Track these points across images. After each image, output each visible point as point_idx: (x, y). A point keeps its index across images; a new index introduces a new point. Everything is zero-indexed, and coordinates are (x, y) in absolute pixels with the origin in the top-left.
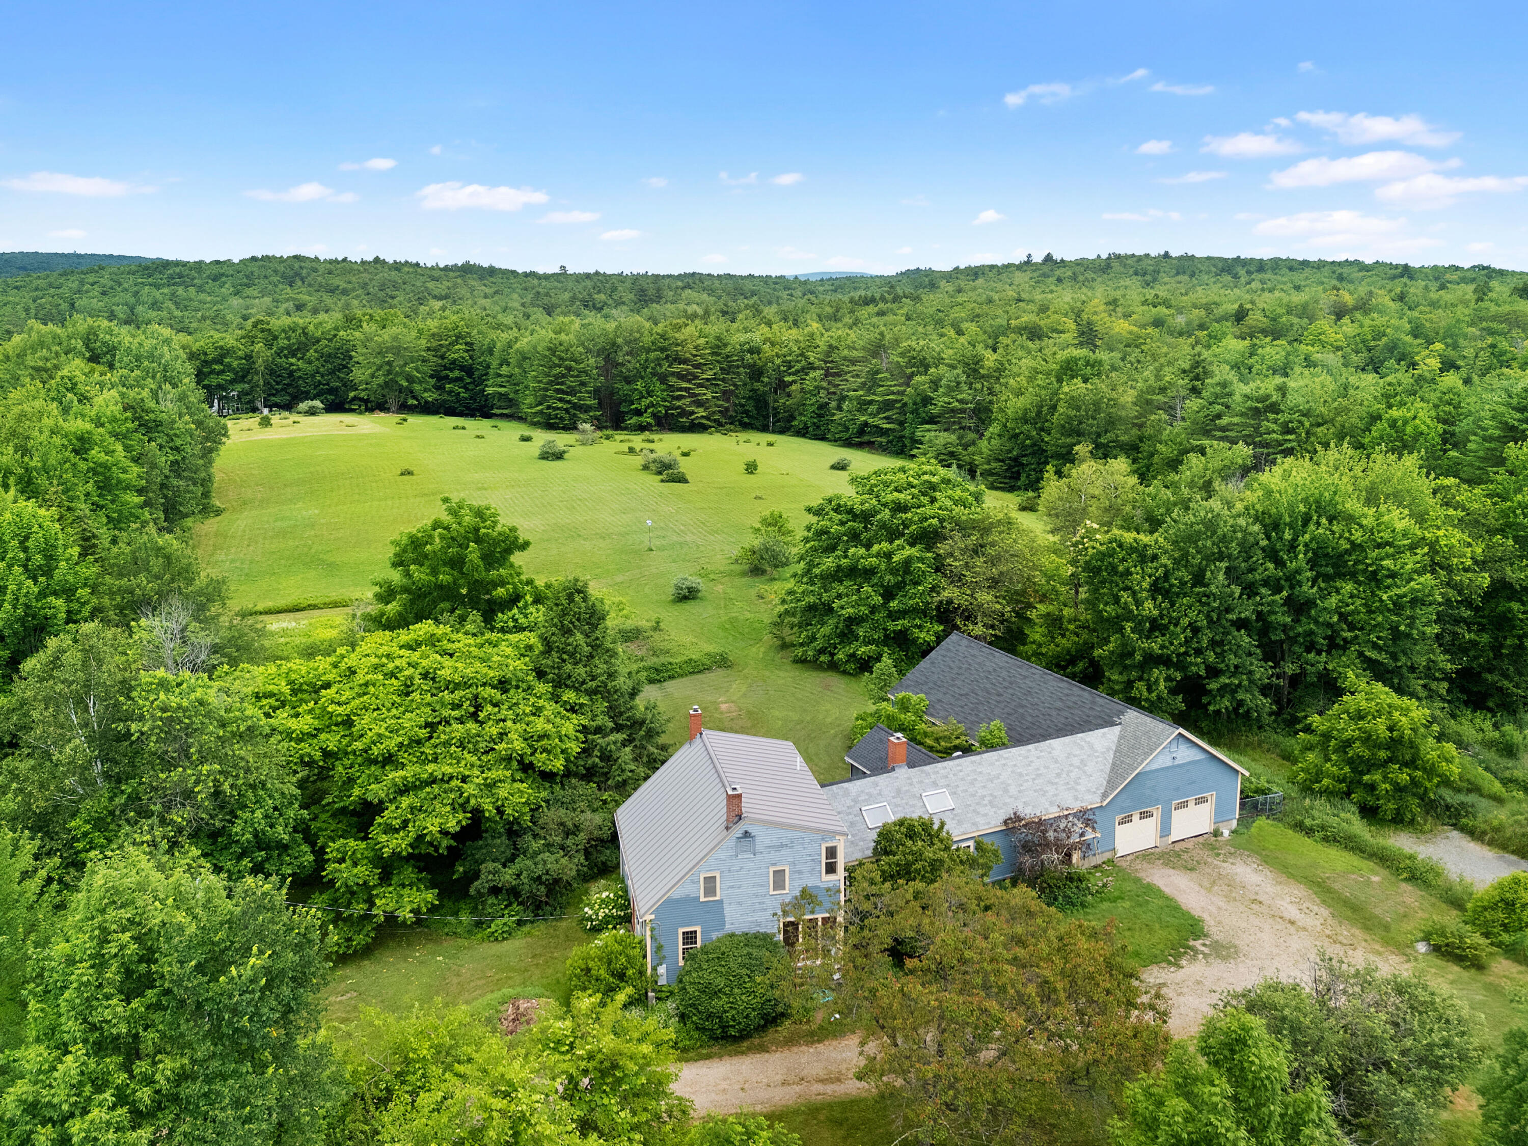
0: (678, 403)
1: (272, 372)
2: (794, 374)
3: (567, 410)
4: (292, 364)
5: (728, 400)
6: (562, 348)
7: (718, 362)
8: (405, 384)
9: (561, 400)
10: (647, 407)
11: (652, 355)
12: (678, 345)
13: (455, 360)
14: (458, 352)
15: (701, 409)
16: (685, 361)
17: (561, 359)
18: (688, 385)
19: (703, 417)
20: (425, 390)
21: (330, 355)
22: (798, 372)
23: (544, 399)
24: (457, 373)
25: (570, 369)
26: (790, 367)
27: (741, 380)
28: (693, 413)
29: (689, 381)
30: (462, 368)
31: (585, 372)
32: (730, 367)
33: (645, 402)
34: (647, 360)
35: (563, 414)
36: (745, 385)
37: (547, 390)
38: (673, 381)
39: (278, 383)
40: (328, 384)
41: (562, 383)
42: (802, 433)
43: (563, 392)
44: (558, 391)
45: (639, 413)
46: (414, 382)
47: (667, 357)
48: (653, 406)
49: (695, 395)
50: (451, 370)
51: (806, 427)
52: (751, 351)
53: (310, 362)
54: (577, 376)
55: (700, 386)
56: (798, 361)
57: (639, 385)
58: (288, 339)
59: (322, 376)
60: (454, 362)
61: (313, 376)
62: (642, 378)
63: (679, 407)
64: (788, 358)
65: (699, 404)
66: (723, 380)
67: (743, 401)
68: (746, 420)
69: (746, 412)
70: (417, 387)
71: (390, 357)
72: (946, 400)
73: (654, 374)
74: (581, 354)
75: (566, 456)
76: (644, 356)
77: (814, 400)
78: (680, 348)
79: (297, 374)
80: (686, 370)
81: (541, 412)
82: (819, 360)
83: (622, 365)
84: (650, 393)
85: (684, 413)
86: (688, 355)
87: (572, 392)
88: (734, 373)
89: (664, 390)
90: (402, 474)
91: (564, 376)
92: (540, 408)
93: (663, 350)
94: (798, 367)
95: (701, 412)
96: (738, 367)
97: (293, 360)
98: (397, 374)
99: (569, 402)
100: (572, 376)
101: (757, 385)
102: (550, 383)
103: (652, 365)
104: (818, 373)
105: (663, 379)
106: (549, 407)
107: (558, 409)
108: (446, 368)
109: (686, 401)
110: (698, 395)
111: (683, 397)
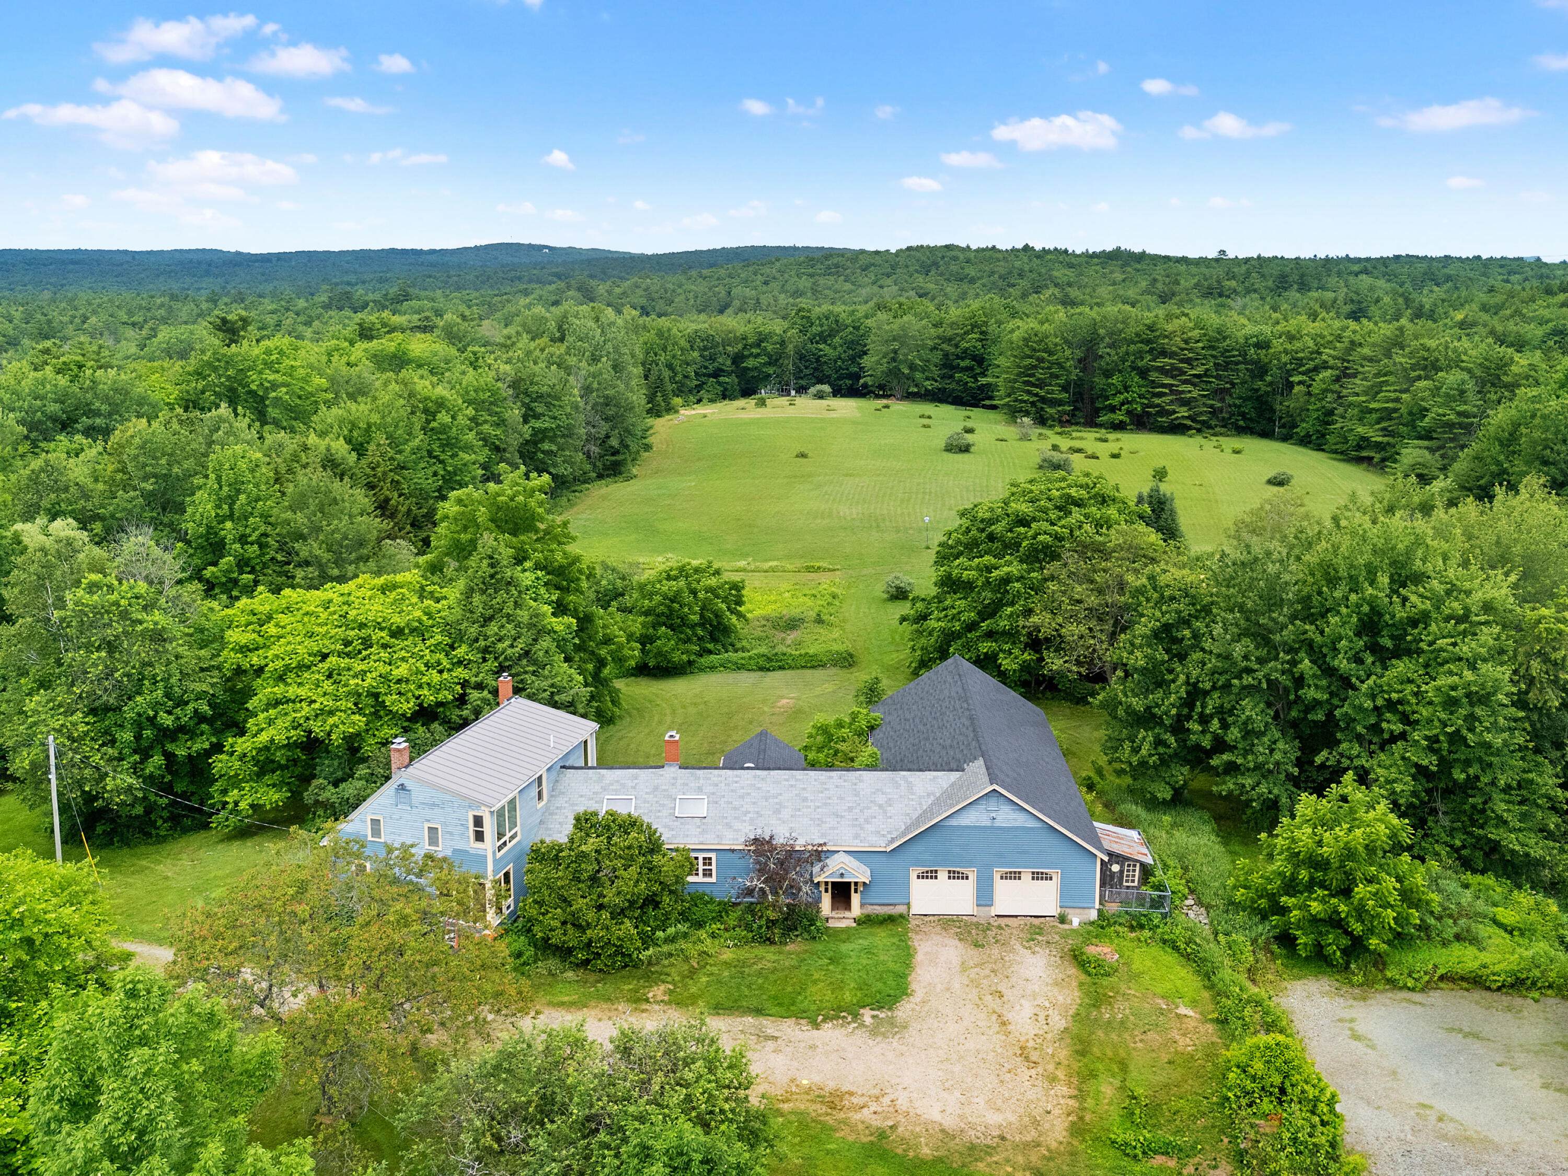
0: (1157, 401)
1: (802, 357)
2: (1303, 374)
3: (1033, 404)
4: (821, 350)
5: (1222, 400)
6: (1037, 339)
7: (1213, 356)
8: (906, 371)
9: (1029, 393)
10: (1123, 404)
11: (1133, 347)
12: (1166, 337)
13: (967, 349)
14: (971, 342)
15: (1185, 409)
16: (1172, 355)
17: (1034, 350)
18: (1171, 382)
19: (1183, 417)
20: (927, 379)
21: (853, 341)
22: (1309, 371)
23: (1013, 391)
24: (967, 363)
25: (1041, 360)
26: (1300, 365)
27: (1239, 377)
28: (1175, 412)
29: (1173, 377)
30: (973, 358)
31: (1060, 366)
32: (1228, 363)
33: (1121, 398)
34: (1127, 353)
36: (1244, 383)
37: (1015, 381)
38: (1154, 376)
39: (808, 368)
41: (1032, 375)
42: (1305, 441)
43: (1034, 385)
44: (1025, 382)
45: (1113, 409)
46: (916, 370)
47: (1152, 350)
48: (1128, 402)
49: (1179, 392)
50: (963, 359)
51: (1308, 435)
52: (1258, 346)
53: (835, 348)
54: (1049, 368)
55: (1185, 382)
56: (1312, 359)
57: (1115, 380)
58: (821, 326)
60: (965, 351)
61: (836, 362)
62: (1120, 372)
63: (1158, 405)
64: (1300, 355)
65: (1185, 403)
66: (1218, 377)
67: (1237, 402)
68: (1241, 423)
69: (1243, 415)
70: (918, 375)
71: (896, 345)
72: (1440, 411)
73: (1134, 368)
74: (1056, 345)
75: (972, 449)
76: (1124, 349)
77: (1319, 405)
78: (1166, 341)
79: (823, 360)
80: (1171, 364)
82: (1334, 358)
83: (1102, 357)
84: (1126, 388)
85: (1163, 412)
86: (1174, 349)
87: (1041, 384)
88: (1232, 370)
89: (1143, 386)
90: (797, 456)
91: (1034, 367)
93: (1148, 342)
94: (1311, 365)
95: (1183, 412)
96: (1237, 363)
97: (822, 346)
98: (901, 362)
99: (1036, 395)
100: (1043, 368)
101: (1258, 384)
102: (1020, 375)
103: (1132, 358)
104: (1328, 373)
105: (1143, 373)
106: (1016, 400)
107: (1025, 402)
108: (958, 357)
109: (1167, 399)
110: (1183, 392)
111: (1164, 394)
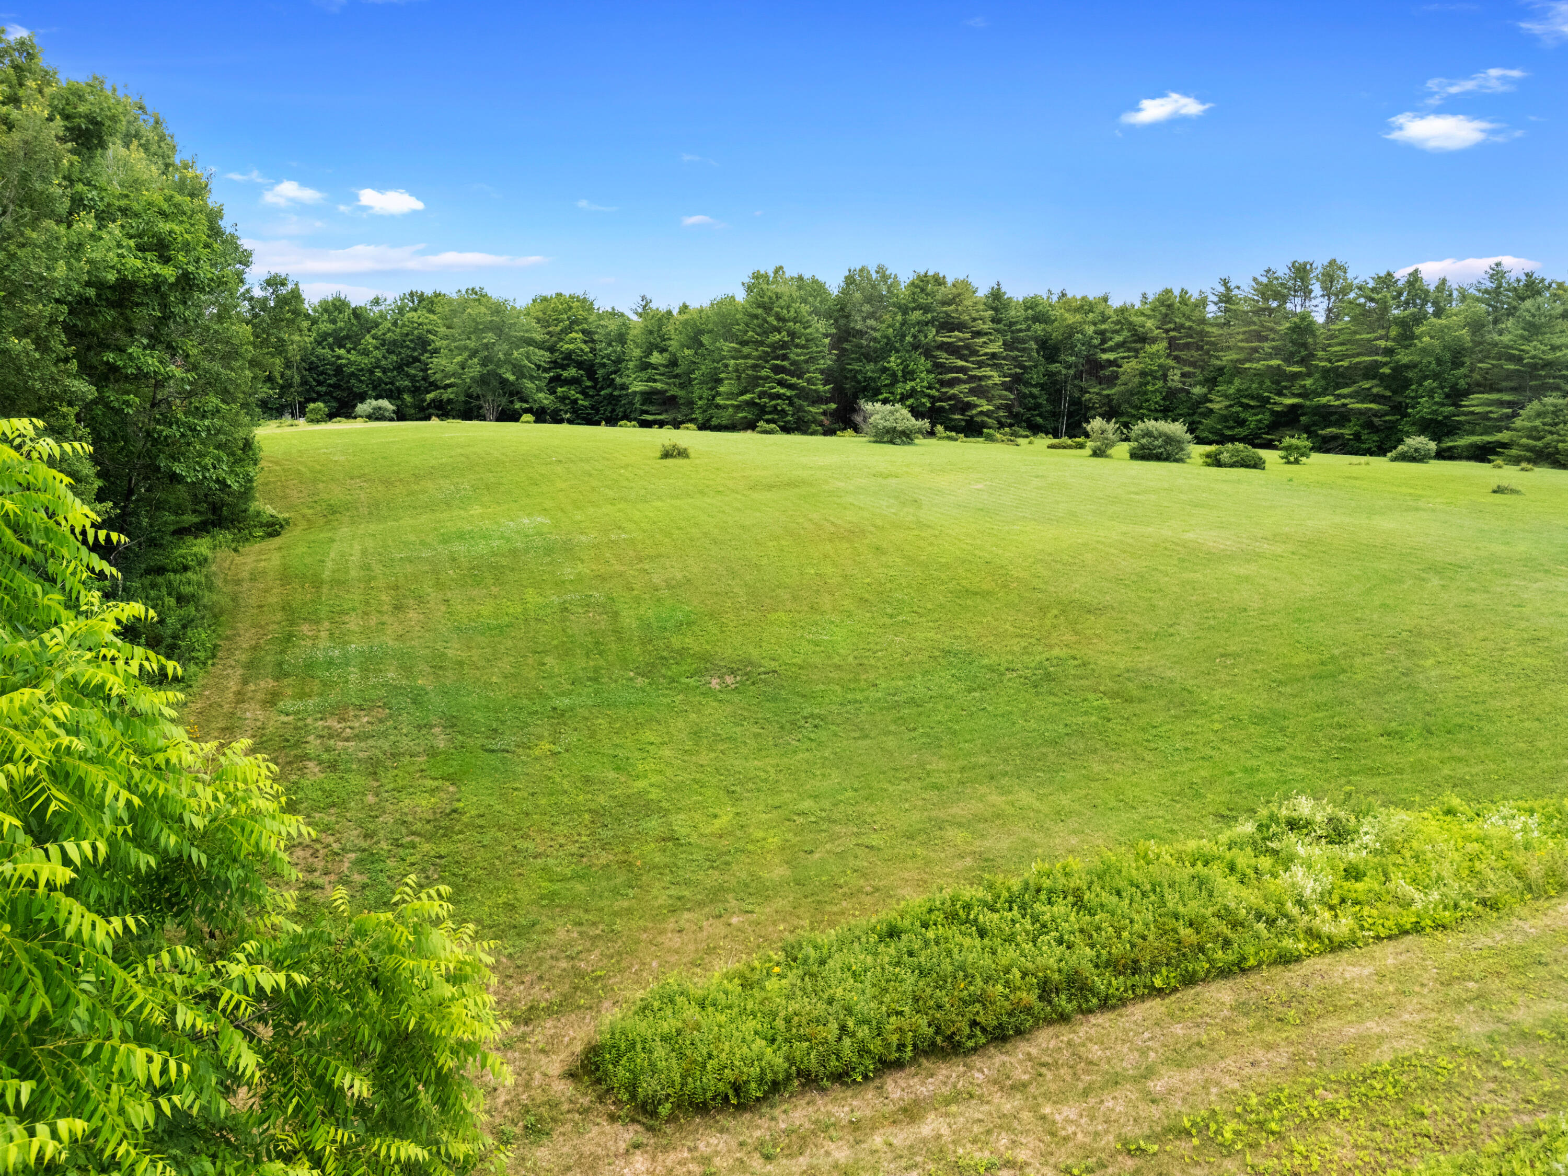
0: (951, 391)
1: (312, 368)
4: (340, 357)
5: (1014, 389)
6: (782, 302)
7: (1002, 331)
8: (511, 378)
9: (781, 383)
10: (902, 397)
11: (910, 316)
12: (948, 302)
13: (571, 353)
14: (574, 342)
15: (985, 401)
16: (961, 327)
18: (964, 363)
19: (984, 413)
20: (538, 389)
21: (394, 343)
22: (1119, 346)
23: (755, 381)
24: (572, 372)
25: (792, 334)
26: (1104, 341)
27: (1030, 358)
28: (972, 406)
29: (962, 358)
30: (580, 365)
31: (814, 341)
32: (1015, 341)
33: (902, 388)
34: (903, 324)
35: (783, 405)
36: (1037, 366)
37: (758, 368)
38: (943, 357)
39: (320, 383)
40: (392, 383)
41: (784, 357)
46: (524, 376)
47: (933, 320)
48: (912, 395)
49: (973, 378)
50: (564, 368)
53: (366, 354)
54: (803, 347)
55: (980, 365)
56: (1117, 332)
57: (893, 362)
58: (334, 322)
59: (384, 372)
60: (568, 356)
61: (371, 372)
62: (897, 351)
63: (953, 397)
64: (1101, 327)
65: (979, 392)
66: (1006, 359)
67: (1034, 391)
68: (1036, 418)
69: (1037, 407)
70: (528, 384)
71: (489, 337)
73: (915, 346)
74: (806, 313)
76: (899, 319)
77: (1159, 385)
78: (953, 307)
79: (347, 371)
80: (961, 340)
81: (751, 404)
83: (861, 333)
84: (909, 374)
85: (960, 406)
86: (964, 318)
87: (798, 371)
88: (1020, 350)
89: (929, 372)
91: (784, 345)
92: (747, 397)
93: (925, 309)
94: (1119, 338)
95: (983, 405)
96: (1026, 340)
97: (342, 352)
98: (500, 363)
99: (791, 387)
100: (797, 346)
101: (1054, 367)
102: (765, 357)
103: (912, 331)
104: (1156, 347)
105: (928, 353)
106: (763, 395)
108: (557, 365)
109: (965, 387)
110: (980, 379)
111: (958, 381)
